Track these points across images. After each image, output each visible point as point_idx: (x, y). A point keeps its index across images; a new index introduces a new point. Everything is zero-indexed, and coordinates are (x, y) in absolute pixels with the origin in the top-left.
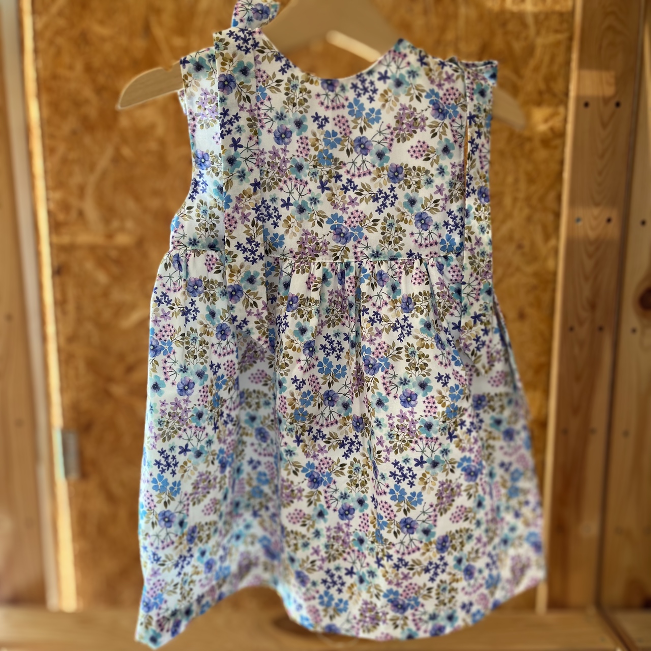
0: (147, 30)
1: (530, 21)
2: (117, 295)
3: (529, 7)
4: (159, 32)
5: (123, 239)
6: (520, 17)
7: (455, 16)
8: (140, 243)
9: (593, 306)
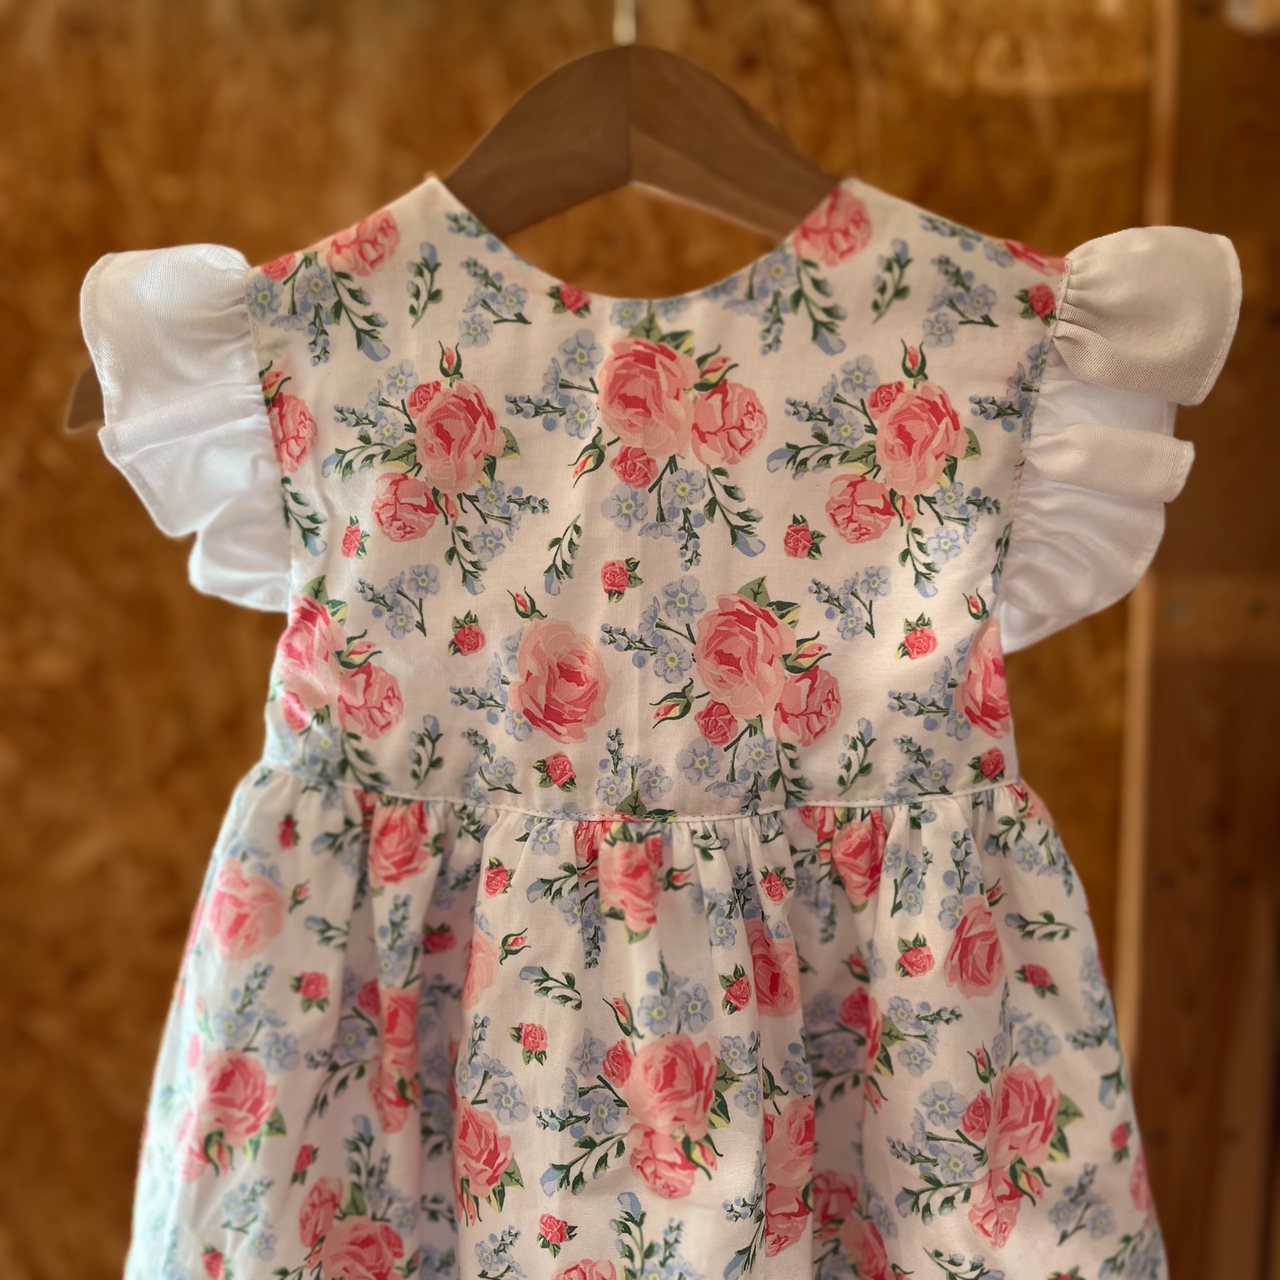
0: (93, 165)
1: (1042, 115)
2: (41, 800)
3: (1038, 79)
4: (122, 167)
5: (51, 666)
6: (1016, 107)
7: (853, 108)
8: (93, 673)
9: (1222, 823)
